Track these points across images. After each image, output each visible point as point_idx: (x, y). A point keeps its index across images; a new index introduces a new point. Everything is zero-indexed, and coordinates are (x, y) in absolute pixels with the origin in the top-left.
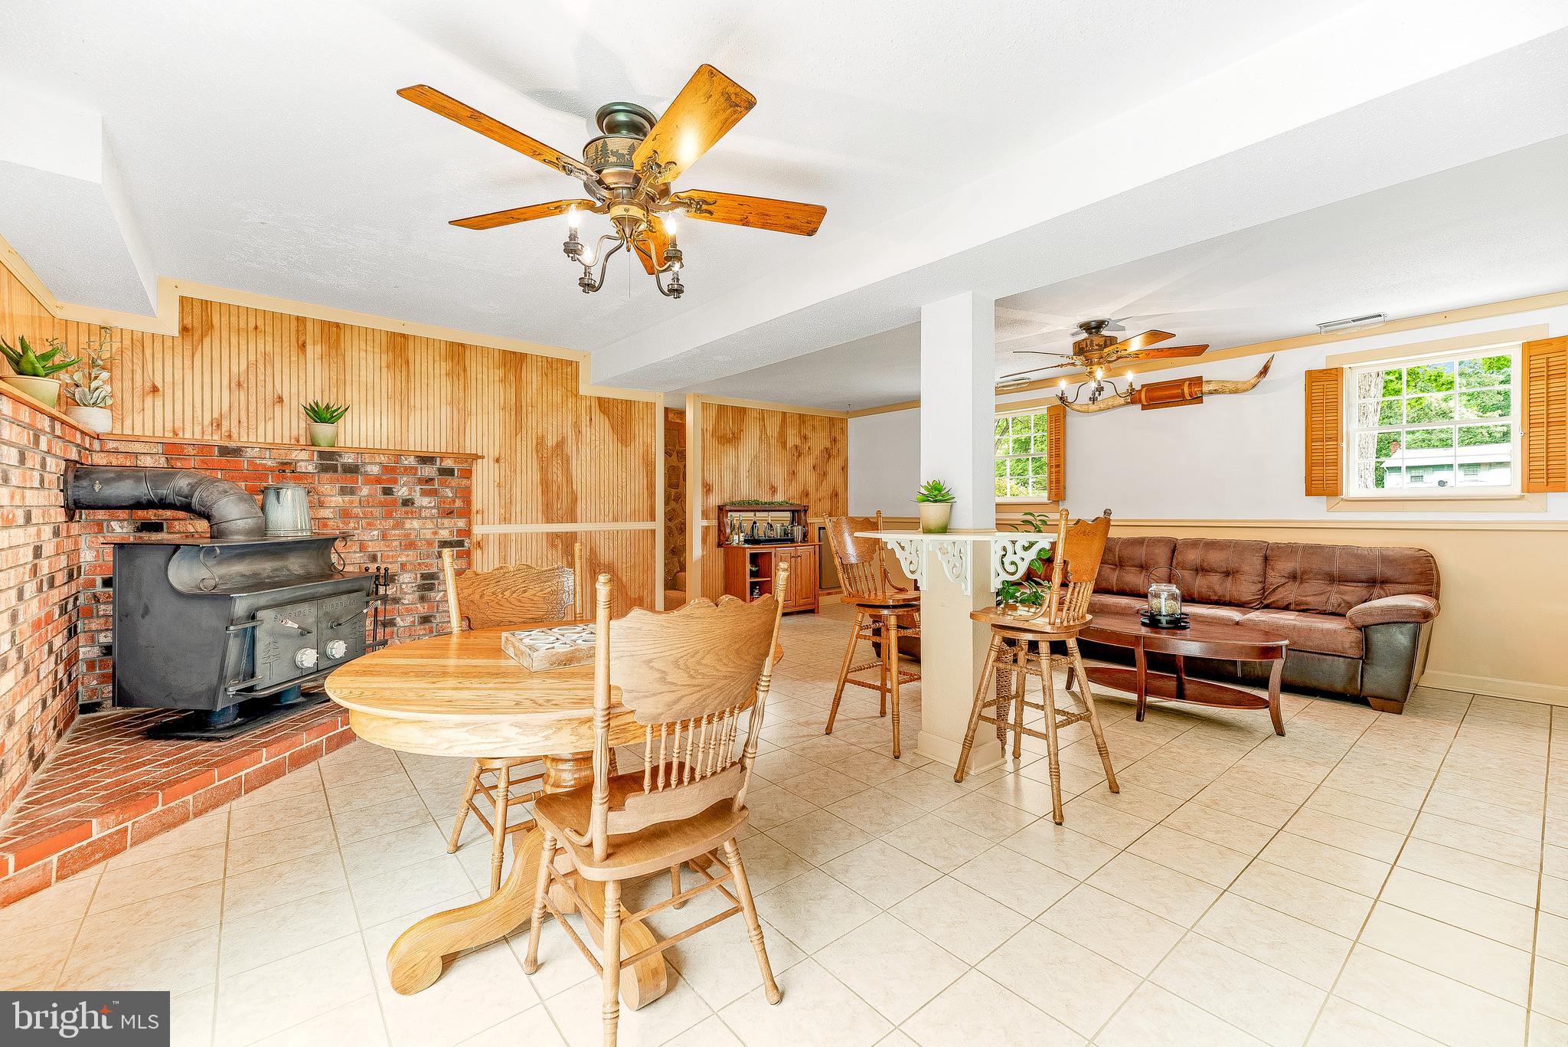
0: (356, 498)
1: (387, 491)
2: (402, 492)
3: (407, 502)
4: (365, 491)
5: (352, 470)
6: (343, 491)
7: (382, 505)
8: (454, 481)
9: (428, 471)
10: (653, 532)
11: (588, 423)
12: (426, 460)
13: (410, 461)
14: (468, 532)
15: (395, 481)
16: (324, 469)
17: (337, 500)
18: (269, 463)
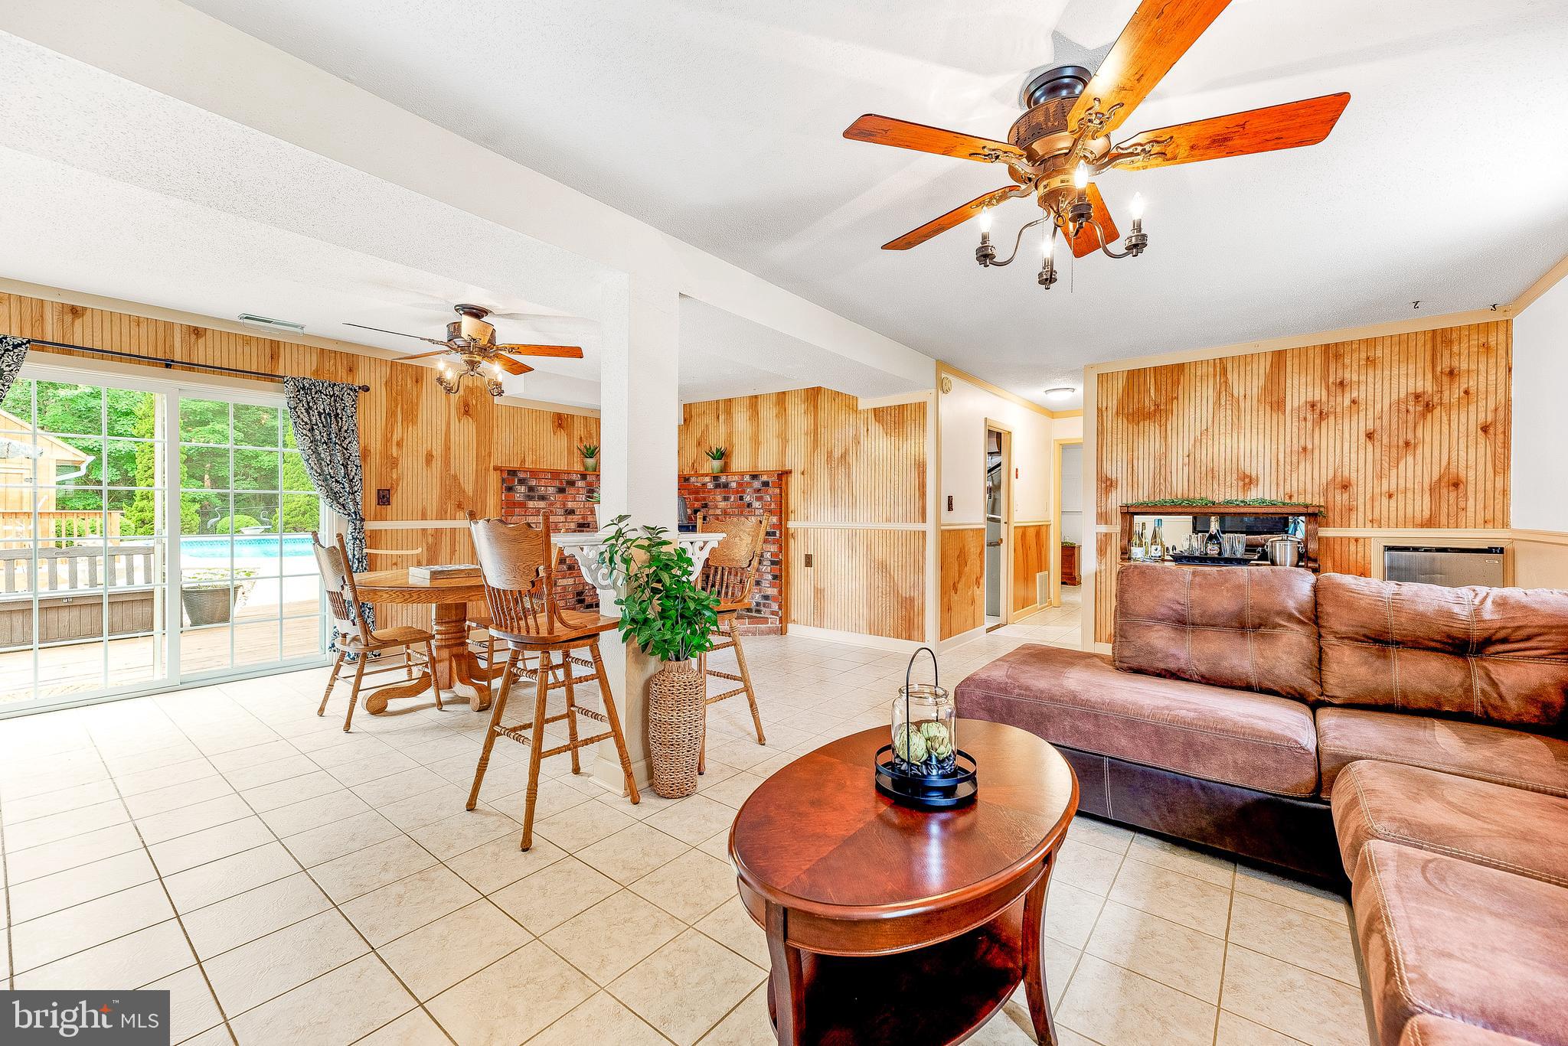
0: (729, 503)
1: (741, 498)
2: (747, 499)
3: (749, 505)
4: (732, 499)
5: (726, 485)
6: (726, 499)
7: (739, 507)
8: (770, 491)
9: (757, 484)
10: (924, 533)
11: (866, 434)
12: (754, 477)
13: (747, 478)
14: (780, 525)
15: (744, 491)
16: (717, 486)
17: (722, 504)
18: (699, 485)
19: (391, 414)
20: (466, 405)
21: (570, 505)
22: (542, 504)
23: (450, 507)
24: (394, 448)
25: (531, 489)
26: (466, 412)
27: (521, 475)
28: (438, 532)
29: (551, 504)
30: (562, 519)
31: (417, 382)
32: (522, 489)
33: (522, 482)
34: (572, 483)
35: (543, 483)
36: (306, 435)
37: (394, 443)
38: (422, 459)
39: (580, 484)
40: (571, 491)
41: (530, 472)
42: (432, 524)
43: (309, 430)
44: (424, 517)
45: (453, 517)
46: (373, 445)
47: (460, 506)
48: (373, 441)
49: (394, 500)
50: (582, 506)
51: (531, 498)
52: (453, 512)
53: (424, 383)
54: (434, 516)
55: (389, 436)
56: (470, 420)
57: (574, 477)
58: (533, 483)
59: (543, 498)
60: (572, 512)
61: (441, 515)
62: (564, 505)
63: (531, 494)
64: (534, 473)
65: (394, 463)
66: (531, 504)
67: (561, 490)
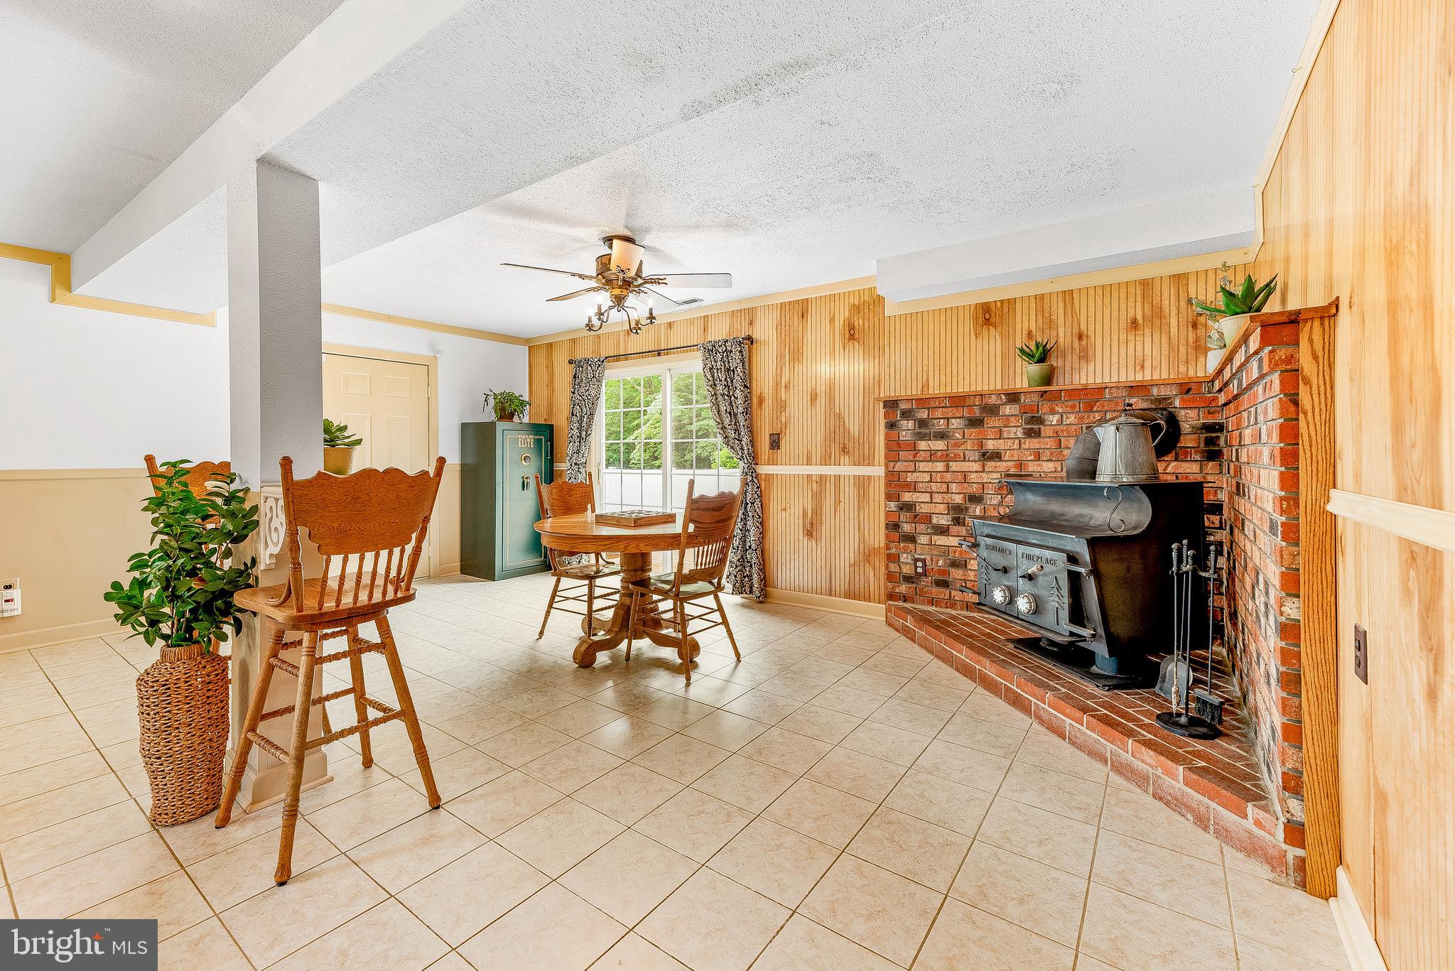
19: (781, 357)
20: (851, 328)
21: (990, 445)
22: (939, 445)
23: (835, 449)
24: (783, 390)
25: (923, 423)
26: (852, 337)
27: (903, 406)
28: (822, 479)
29: (957, 445)
30: (976, 466)
31: (803, 317)
32: (911, 424)
33: (906, 414)
34: (993, 410)
35: (939, 413)
36: (709, 391)
37: (783, 385)
38: (807, 398)
39: (1008, 410)
40: (992, 422)
41: (917, 400)
42: (816, 470)
43: (711, 386)
44: (809, 463)
45: (837, 462)
46: (767, 391)
47: (844, 450)
48: (767, 388)
49: (782, 444)
50: (1016, 446)
51: (923, 437)
52: (837, 456)
53: (809, 316)
54: (818, 462)
55: (779, 379)
56: (856, 344)
57: (993, 400)
58: (923, 414)
59: (942, 436)
60: (996, 456)
61: (826, 461)
62: (981, 445)
63: (924, 431)
64: (922, 402)
65: (781, 406)
66: (923, 445)
67: (975, 422)
